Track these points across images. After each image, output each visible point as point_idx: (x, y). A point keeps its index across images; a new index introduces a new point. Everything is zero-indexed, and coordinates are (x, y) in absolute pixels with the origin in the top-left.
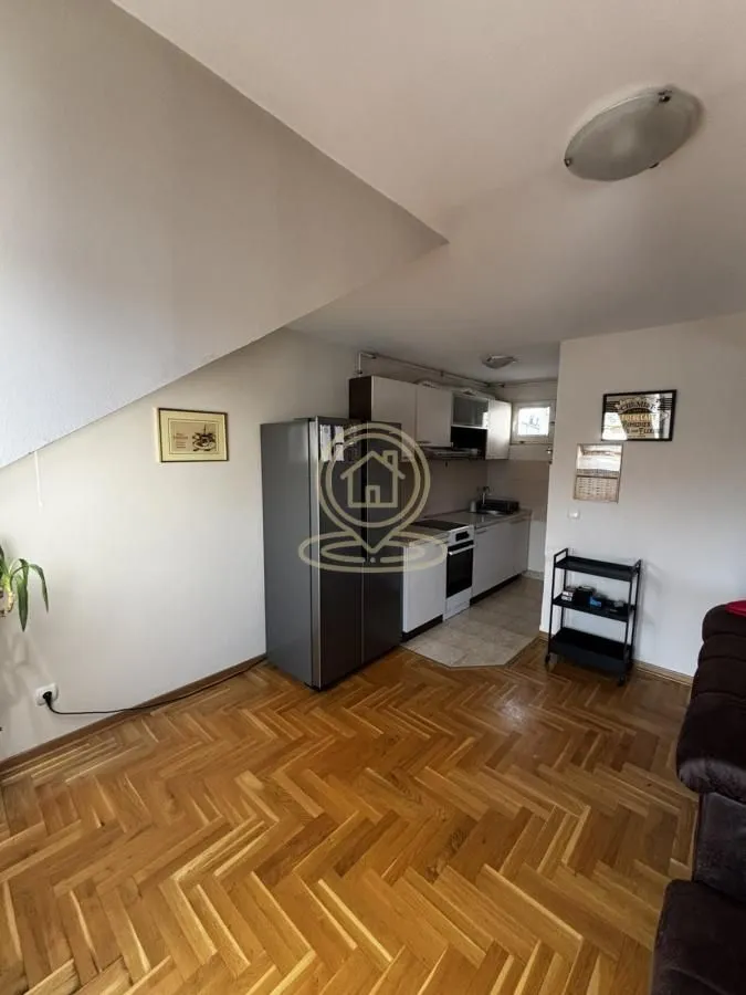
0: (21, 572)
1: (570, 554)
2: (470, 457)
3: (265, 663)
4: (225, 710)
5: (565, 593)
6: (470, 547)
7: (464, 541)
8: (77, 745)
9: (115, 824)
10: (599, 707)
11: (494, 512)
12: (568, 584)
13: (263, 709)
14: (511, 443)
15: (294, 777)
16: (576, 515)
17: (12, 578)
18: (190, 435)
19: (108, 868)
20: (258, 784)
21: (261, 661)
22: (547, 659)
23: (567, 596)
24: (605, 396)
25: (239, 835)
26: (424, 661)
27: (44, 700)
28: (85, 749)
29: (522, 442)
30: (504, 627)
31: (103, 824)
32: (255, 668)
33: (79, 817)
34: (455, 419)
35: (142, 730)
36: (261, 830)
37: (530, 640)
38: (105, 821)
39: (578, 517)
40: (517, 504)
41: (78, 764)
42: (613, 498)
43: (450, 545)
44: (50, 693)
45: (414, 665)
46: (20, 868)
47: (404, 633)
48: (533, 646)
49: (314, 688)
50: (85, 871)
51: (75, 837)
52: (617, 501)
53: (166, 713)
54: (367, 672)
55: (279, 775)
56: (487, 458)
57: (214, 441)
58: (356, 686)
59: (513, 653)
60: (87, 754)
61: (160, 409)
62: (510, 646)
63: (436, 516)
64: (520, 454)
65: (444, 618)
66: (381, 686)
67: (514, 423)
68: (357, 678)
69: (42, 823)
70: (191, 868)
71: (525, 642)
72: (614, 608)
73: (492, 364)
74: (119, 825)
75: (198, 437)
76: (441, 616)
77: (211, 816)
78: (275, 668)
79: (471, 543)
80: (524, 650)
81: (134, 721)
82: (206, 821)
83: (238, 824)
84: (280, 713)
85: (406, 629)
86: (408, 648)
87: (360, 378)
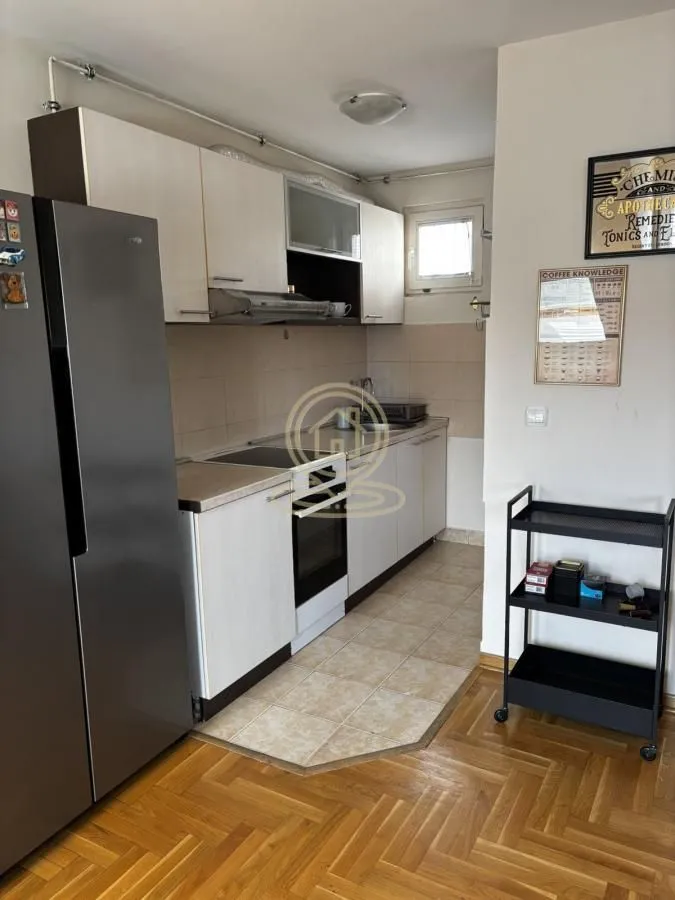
1: (536, 497)
2: (331, 321)
5: (532, 578)
6: (340, 496)
7: (327, 485)
10: (619, 820)
12: (534, 559)
14: (407, 292)
16: (540, 417)
22: (502, 717)
23: (537, 585)
24: (592, 161)
26: (249, 762)
29: (427, 291)
30: (413, 652)
34: (295, 236)
37: (462, 675)
39: (545, 422)
40: (424, 407)
42: (612, 379)
43: (298, 496)
45: (226, 778)
47: (203, 702)
48: (469, 688)
52: (618, 382)
54: (106, 819)
56: (364, 321)
58: (78, 863)
59: (434, 710)
62: (427, 694)
63: (268, 440)
64: (424, 314)
65: (293, 651)
66: (140, 853)
67: (411, 252)
68: (81, 841)
71: (453, 680)
72: (627, 601)
73: (364, 112)
76: (288, 647)
79: (341, 488)
80: (455, 699)
85: (208, 692)
86: (215, 733)
87: (52, 115)
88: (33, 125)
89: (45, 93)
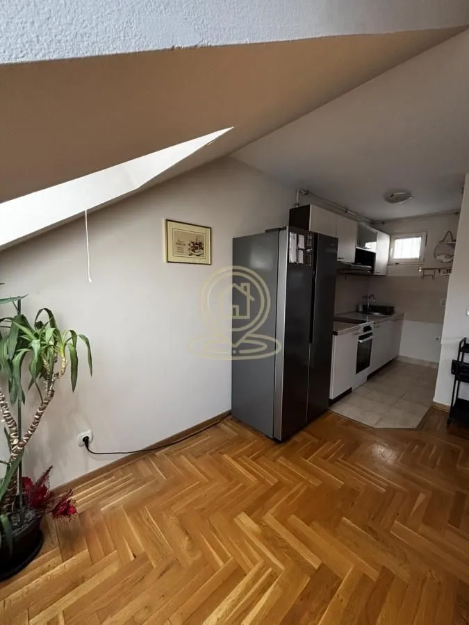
0: (71, 341)
3: (230, 417)
4: (211, 454)
6: (371, 337)
7: (368, 332)
8: (106, 478)
9: (145, 558)
11: (377, 314)
13: (239, 455)
14: (389, 264)
15: (283, 520)
17: (65, 345)
18: (187, 243)
19: (146, 607)
20: (255, 527)
21: (228, 416)
25: (254, 581)
27: (83, 443)
28: (113, 481)
29: (397, 264)
31: (135, 557)
32: (225, 420)
33: (116, 548)
34: (358, 243)
35: (151, 467)
36: (272, 577)
38: (136, 554)
40: (392, 308)
41: (109, 494)
43: (361, 335)
44: (87, 437)
45: (345, 425)
46: (70, 599)
47: (330, 400)
49: (275, 440)
50: (126, 608)
51: (114, 569)
53: (167, 454)
54: (310, 429)
55: (269, 518)
56: (375, 273)
57: (202, 249)
58: (306, 440)
59: (419, 419)
60: (114, 486)
61: (167, 220)
65: (353, 389)
67: (392, 250)
68: (304, 434)
69: (87, 550)
70: (219, 616)
73: (393, 198)
74: (148, 560)
75: (192, 245)
77: (224, 559)
78: (239, 422)
79: (371, 334)
80: (426, 416)
81: (144, 459)
82: (221, 563)
83: (250, 570)
84: (254, 459)
85: (332, 397)
86: (334, 411)
87: (296, 208)
88: (291, 210)
89: (295, 200)
